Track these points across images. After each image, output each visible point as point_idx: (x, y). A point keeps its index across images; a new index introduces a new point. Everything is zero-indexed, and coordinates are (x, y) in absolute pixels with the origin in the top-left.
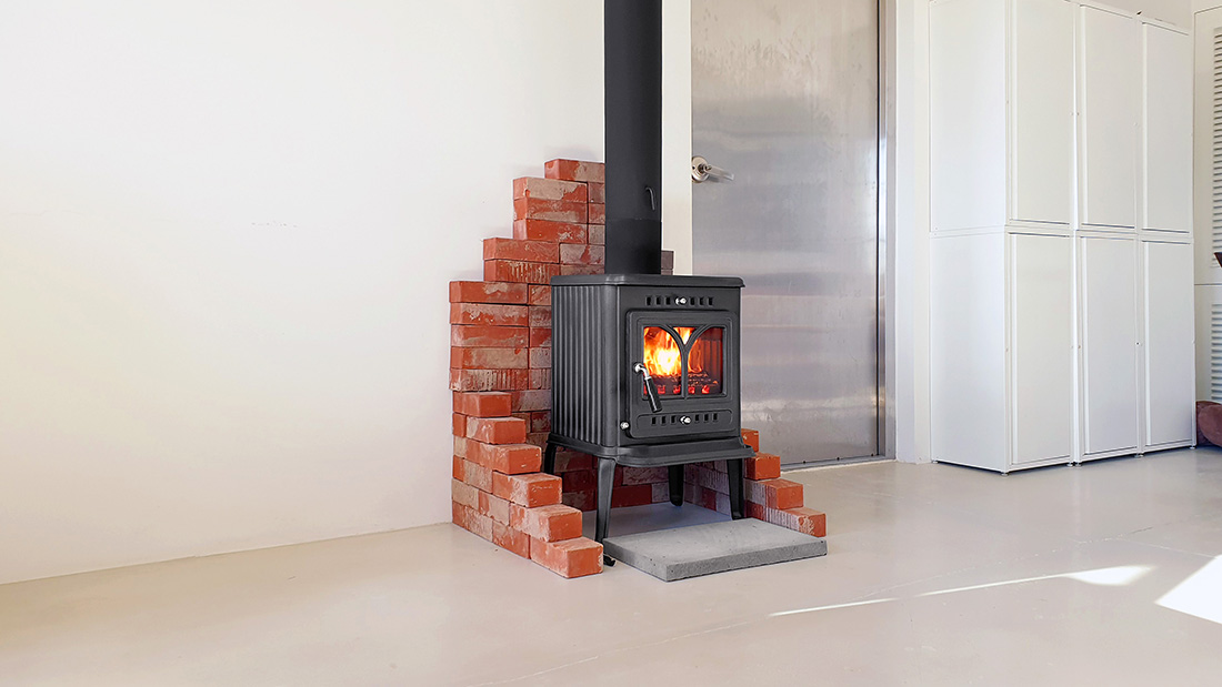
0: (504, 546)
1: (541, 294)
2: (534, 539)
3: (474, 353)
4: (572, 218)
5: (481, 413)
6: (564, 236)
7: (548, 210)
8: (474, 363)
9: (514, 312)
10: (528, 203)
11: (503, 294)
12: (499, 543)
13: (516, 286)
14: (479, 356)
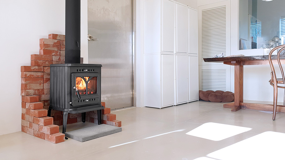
0: (37, 137)
1: (47, 69)
2: (46, 134)
3: (28, 86)
4: (56, 49)
5: (30, 102)
6: (53, 54)
7: (49, 47)
8: (28, 88)
9: (40, 74)
10: (44, 45)
11: (36, 69)
12: (35, 136)
13: (40, 67)
14: (29, 86)
